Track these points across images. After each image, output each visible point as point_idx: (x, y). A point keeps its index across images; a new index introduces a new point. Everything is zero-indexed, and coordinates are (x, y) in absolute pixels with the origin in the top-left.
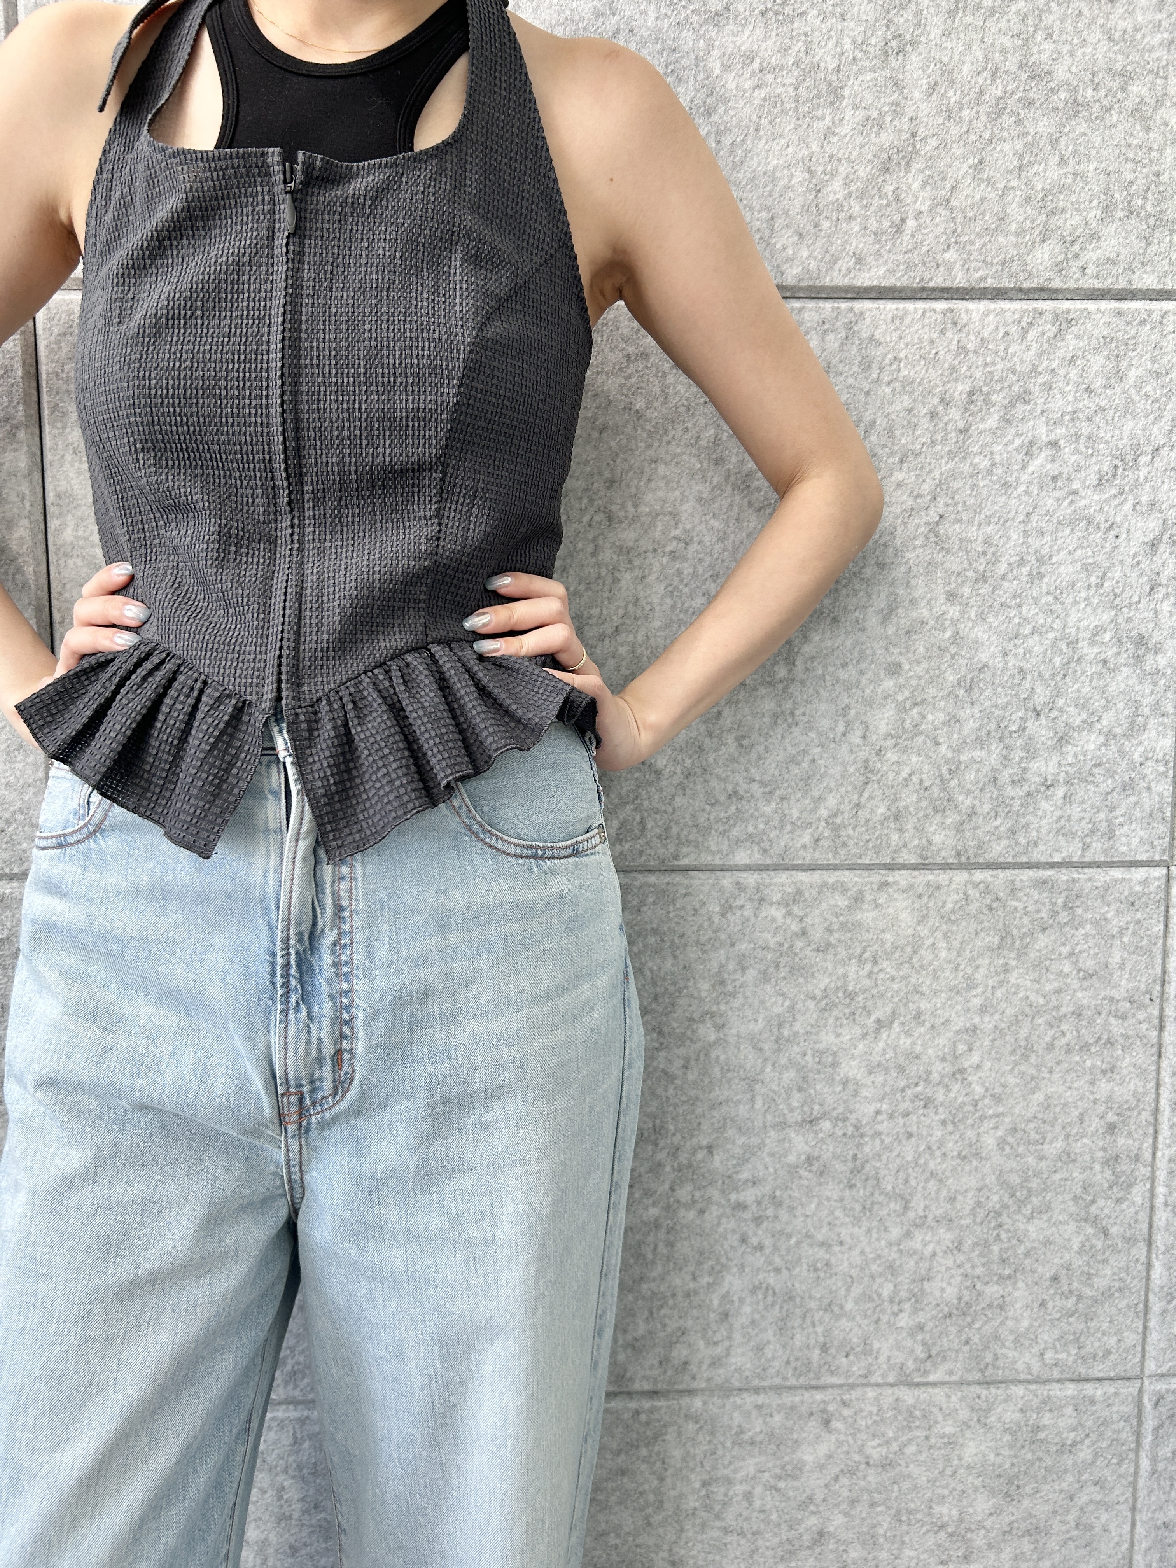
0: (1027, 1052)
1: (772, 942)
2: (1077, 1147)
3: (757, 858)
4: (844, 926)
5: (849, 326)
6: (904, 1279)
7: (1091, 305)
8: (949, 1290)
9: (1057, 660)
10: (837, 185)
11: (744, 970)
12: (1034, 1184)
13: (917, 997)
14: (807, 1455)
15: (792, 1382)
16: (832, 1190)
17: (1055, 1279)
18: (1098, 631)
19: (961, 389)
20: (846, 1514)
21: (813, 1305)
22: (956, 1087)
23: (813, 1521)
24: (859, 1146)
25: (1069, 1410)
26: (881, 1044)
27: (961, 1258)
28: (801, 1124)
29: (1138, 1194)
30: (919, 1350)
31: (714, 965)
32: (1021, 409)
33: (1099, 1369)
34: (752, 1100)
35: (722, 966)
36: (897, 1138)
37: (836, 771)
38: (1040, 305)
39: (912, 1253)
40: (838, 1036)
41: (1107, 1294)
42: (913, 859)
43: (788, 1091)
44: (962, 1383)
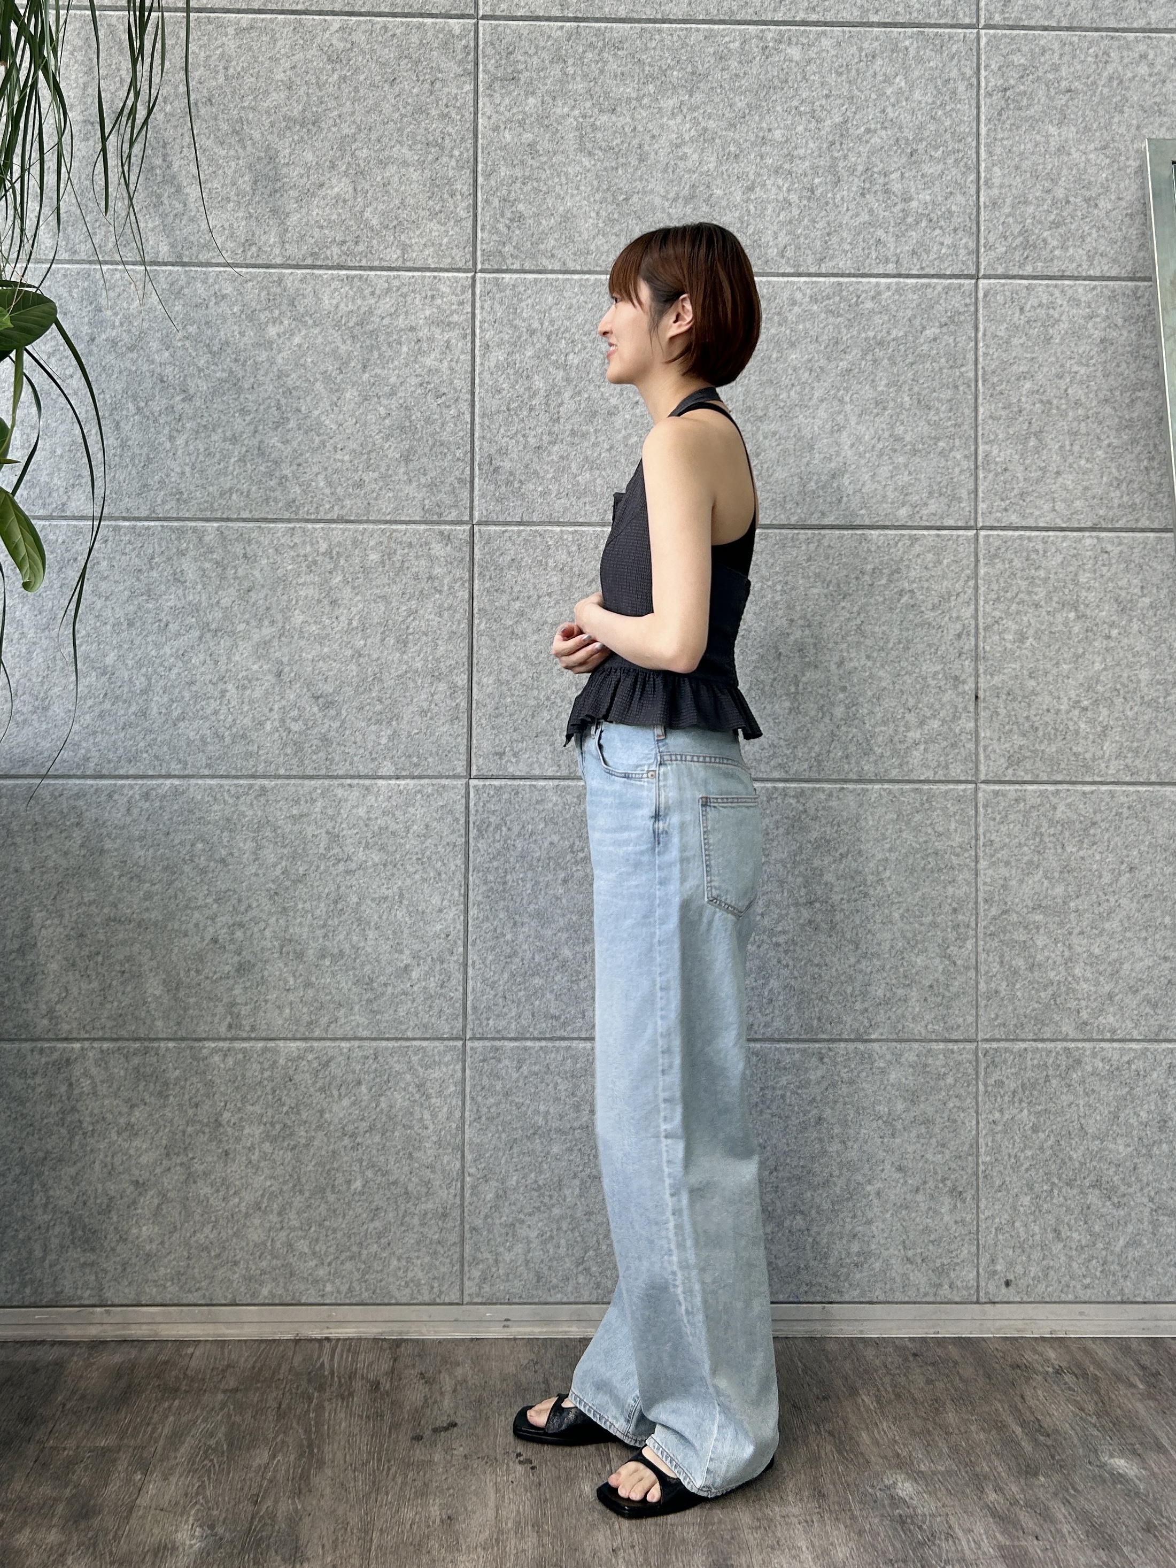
0: (913, 871)
1: (791, 815)
2: (939, 919)
3: (784, 775)
4: (824, 808)
5: (819, 541)
6: (857, 985)
7: (925, 532)
8: (879, 991)
9: (918, 686)
10: (812, 484)
11: (777, 828)
12: (919, 937)
13: (859, 843)
15: (804, 1037)
16: (821, 937)
17: (931, 986)
18: (936, 673)
19: (869, 567)
20: (832, 1109)
21: (813, 996)
22: (879, 888)
23: (815, 1111)
24: (833, 915)
25: (941, 1056)
26: (843, 866)
27: (885, 975)
28: (805, 904)
29: (969, 944)
32: (896, 576)
33: (954, 1036)
36: (851, 912)
37: (818, 735)
38: (904, 532)
39: (861, 971)
40: (822, 861)
41: (957, 995)
42: (855, 777)
43: (799, 887)
44: (887, 1040)
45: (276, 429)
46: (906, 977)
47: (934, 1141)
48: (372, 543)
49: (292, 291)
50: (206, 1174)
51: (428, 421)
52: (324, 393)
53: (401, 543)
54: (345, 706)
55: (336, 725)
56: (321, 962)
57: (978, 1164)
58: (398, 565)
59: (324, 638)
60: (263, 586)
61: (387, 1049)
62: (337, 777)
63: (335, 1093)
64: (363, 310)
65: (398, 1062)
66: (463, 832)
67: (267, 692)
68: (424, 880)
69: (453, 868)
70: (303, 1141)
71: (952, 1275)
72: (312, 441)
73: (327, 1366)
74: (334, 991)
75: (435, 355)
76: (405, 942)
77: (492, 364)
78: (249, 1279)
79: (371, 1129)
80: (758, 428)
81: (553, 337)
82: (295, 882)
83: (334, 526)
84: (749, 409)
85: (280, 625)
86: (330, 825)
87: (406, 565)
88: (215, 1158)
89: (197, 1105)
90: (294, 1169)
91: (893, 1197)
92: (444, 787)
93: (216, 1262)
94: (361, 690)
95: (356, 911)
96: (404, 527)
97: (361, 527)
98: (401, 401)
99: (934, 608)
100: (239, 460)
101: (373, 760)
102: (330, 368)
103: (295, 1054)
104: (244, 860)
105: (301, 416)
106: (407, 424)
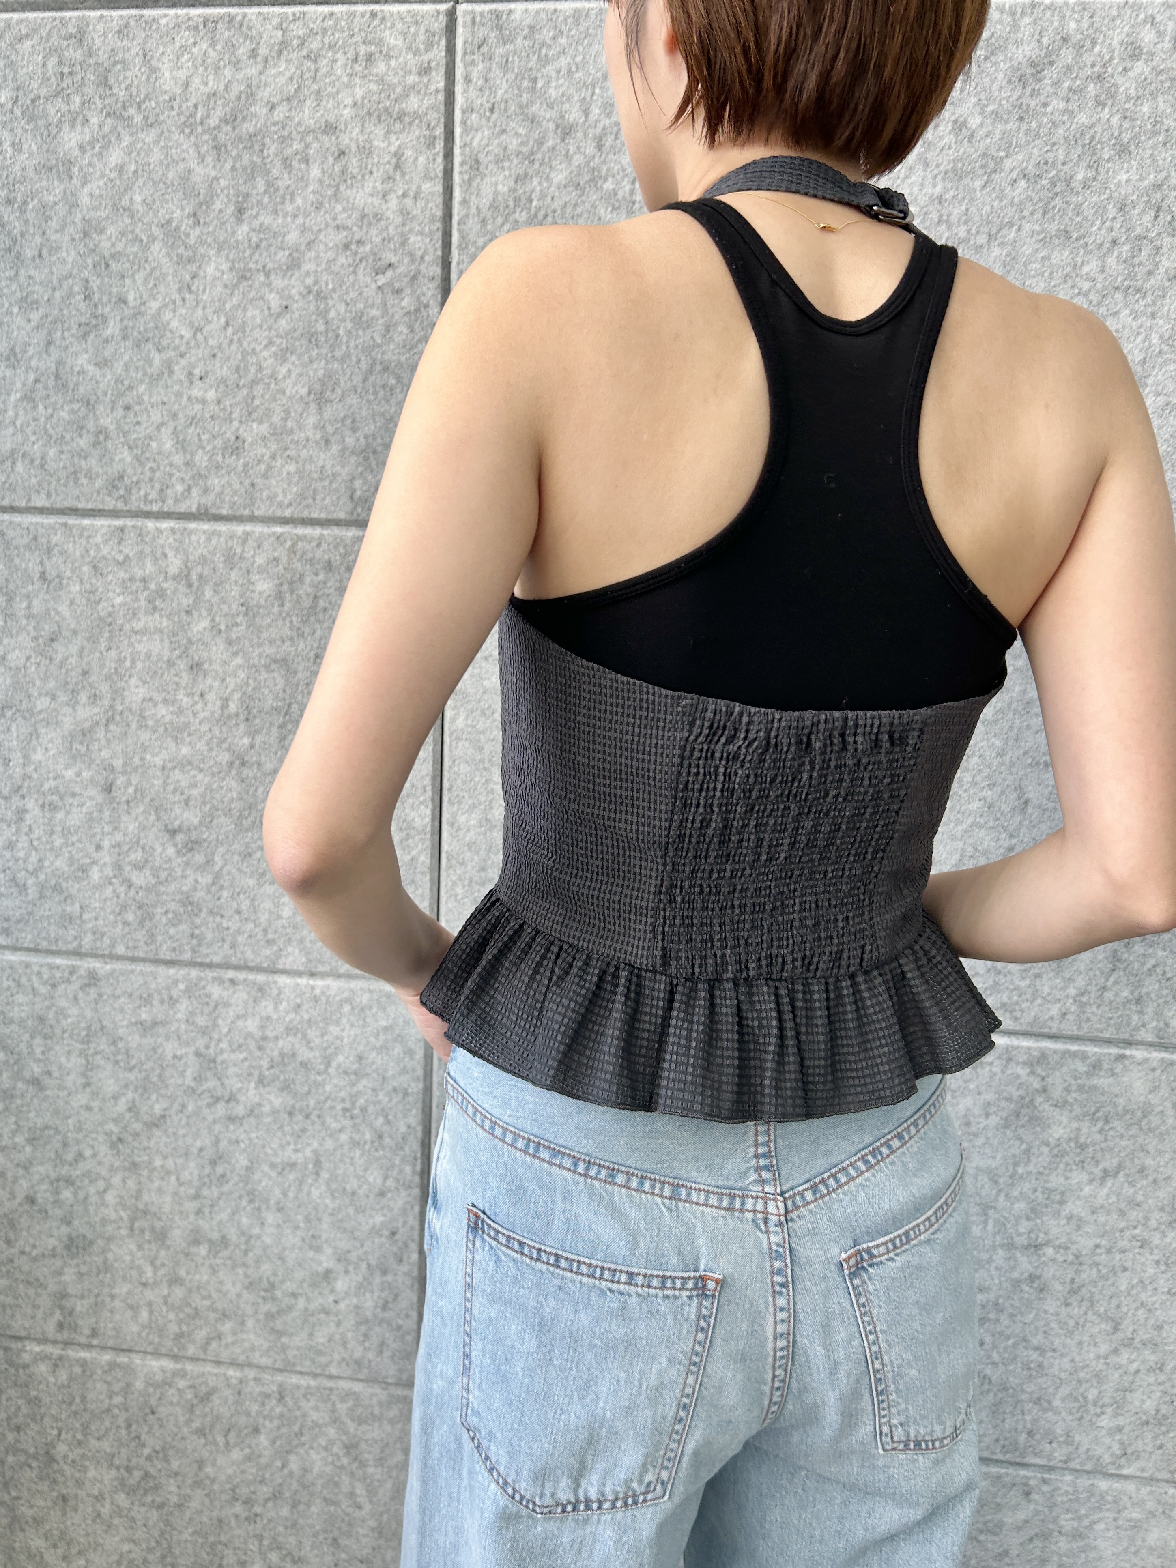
4: (1081, 1088)
6: (1108, 1388)
8: (1148, 1403)
11: (987, 1115)
13: (1141, 1155)
14: (1007, 1518)
15: (1000, 1457)
16: (1050, 1305)
21: (1024, 1397)
24: (1077, 1272)
26: (1106, 1190)
27: (1162, 1377)
28: (1027, 1247)
30: (1116, 1448)
34: (985, 1222)
35: (968, 1110)
36: (1113, 1271)
39: (1118, 1367)
40: (1067, 1179)
42: (1150, 1038)
43: (1018, 1219)
45: (85, 336)
48: (260, 560)
49: (102, 57)
50: (37, 1521)
51: (360, 321)
52: (168, 267)
53: (311, 561)
54: (221, 850)
55: (205, 879)
56: (194, 1250)
58: (307, 603)
59: (181, 730)
60: (75, 633)
61: (298, 1387)
62: (210, 966)
63: (220, 1440)
64: (236, 88)
65: (316, 1408)
66: (420, 1072)
67: (90, 820)
68: (355, 1144)
69: (403, 1129)
70: (175, 1499)
72: (149, 361)
74: (215, 1295)
75: (374, 183)
76: (324, 1236)
77: (485, 202)
79: (276, 1496)
81: (609, 141)
82: (148, 1126)
83: (192, 525)
85: (107, 702)
86: (200, 1043)
87: (321, 603)
88: (49, 1503)
89: (18, 1429)
90: (162, 1534)
94: (246, 823)
95: (246, 1179)
96: (317, 531)
97: (240, 529)
98: (309, 281)
100: (24, 397)
101: (270, 942)
102: (177, 214)
103: (159, 1377)
104: (69, 1084)
105: (127, 312)
106: (321, 327)
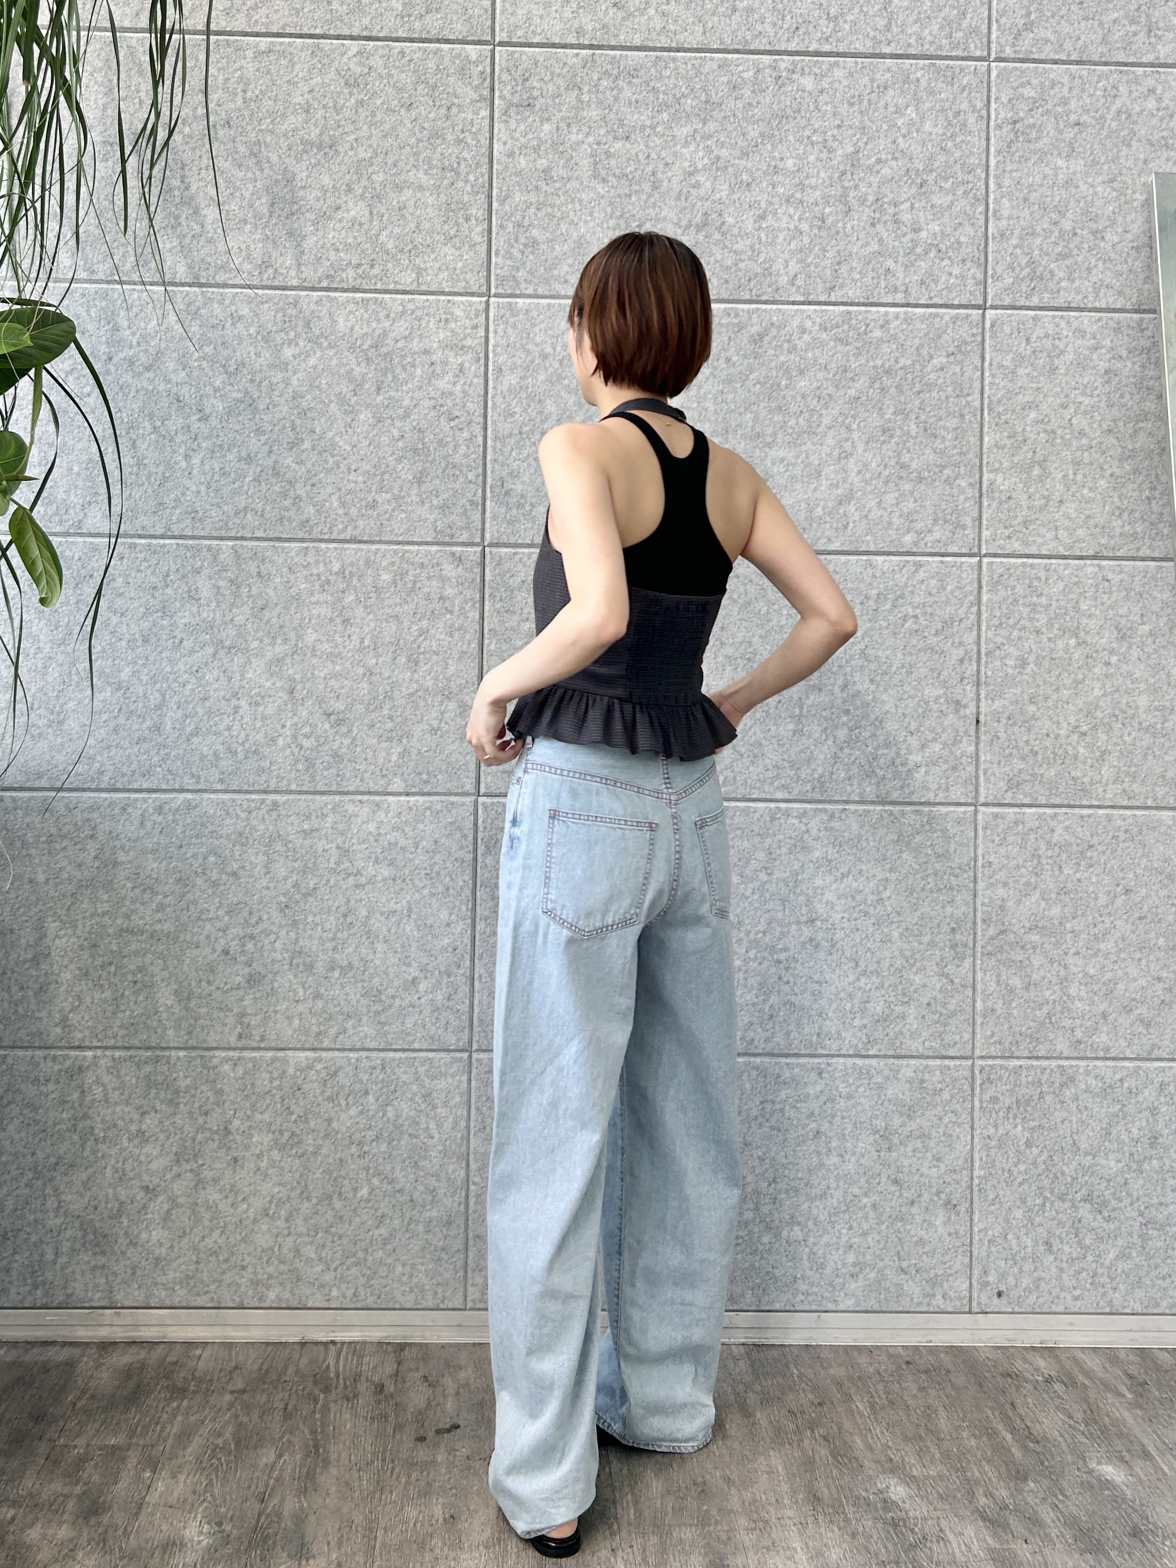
0: (912, 891)
1: (793, 835)
2: (937, 939)
3: (787, 796)
4: (826, 829)
6: (856, 1002)
7: (930, 559)
8: (878, 1008)
9: (920, 710)
10: (819, 509)
12: (918, 956)
13: (860, 863)
14: (812, 1091)
15: (803, 1052)
16: (822, 955)
17: (929, 1004)
18: (938, 698)
19: (874, 593)
20: (830, 1123)
21: (813, 1013)
22: (879, 907)
23: (813, 1125)
24: (834, 934)
25: (938, 1072)
26: (844, 885)
27: (883, 992)
28: (806, 922)
29: (967, 963)
30: (864, 1037)
31: (766, 845)
32: (900, 601)
33: (952, 1052)
36: (852, 931)
37: (822, 756)
38: (908, 558)
39: (860, 988)
40: (824, 880)
41: (954, 1014)
42: (857, 799)
43: (801, 906)
44: (886, 1057)
45: (291, 449)
46: (904, 994)
47: (929, 1155)
48: (384, 564)
49: (307, 314)
50: (215, 1181)
51: (441, 443)
52: (339, 415)
53: (412, 563)
54: (357, 724)
55: (347, 742)
56: (330, 974)
57: (972, 1178)
58: (410, 585)
59: (336, 657)
60: (276, 605)
61: (394, 1059)
62: (347, 793)
63: (343, 1103)
64: (378, 332)
65: (406, 1073)
66: (471, 848)
67: (280, 709)
68: (433, 895)
69: (461, 883)
70: (311, 1149)
71: (946, 1286)
72: (326, 462)
73: (332, 1369)
74: (343, 1003)
75: (449, 378)
76: (413, 956)
77: (505, 389)
78: (256, 1283)
79: (378, 1138)
80: (767, 455)
81: (566, 362)
82: (305, 896)
83: (347, 546)
84: (758, 435)
85: (293, 643)
86: (340, 840)
87: (418, 585)
88: (224, 1165)
89: (206, 1113)
90: (301, 1176)
91: (888, 1210)
92: (452, 803)
93: (224, 1267)
94: (372, 707)
95: (365, 925)
96: (416, 547)
97: (374, 547)
98: (415, 424)
99: (937, 633)
100: (254, 480)
101: (384, 776)
102: (345, 390)
103: (304, 1064)
104: (256, 874)
105: (315, 437)
106: (421, 446)
